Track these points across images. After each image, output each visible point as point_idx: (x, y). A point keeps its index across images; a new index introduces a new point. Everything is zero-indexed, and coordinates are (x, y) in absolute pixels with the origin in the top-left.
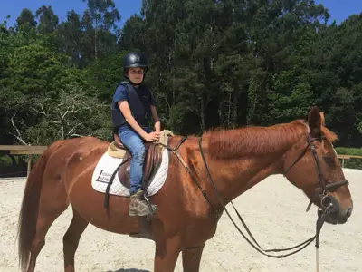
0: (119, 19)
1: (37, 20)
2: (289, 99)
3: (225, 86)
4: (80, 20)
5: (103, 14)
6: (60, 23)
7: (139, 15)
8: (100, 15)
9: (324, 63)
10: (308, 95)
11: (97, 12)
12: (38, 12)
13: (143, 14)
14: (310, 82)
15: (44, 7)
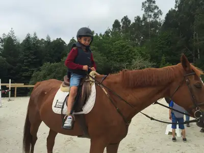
0: (161, 14)
1: (121, 24)
4: (141, 19)
5: (152, 14)
6: (131, 23)
7: (174, 8)
8: (151, 15)
11: (150, 14)
12: (122, 20)
13: (176, 7)
15: (125, 17)
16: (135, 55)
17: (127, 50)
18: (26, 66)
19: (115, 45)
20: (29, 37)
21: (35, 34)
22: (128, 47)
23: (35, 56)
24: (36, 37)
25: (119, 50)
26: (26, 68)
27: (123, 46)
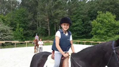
2: (75, 24)
3: (56, 20)
9: (86, 13)
10: (81, 23)
14: (81, 19)
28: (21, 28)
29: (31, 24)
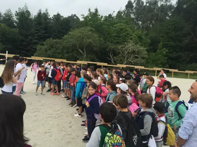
16: (132, 39)
17: (125, 33)
18: (36, 39)
19: (115, 27)
20: (40, 13)
21: (46, 10)
22: (127, 31)
23: (45, 31)
24: (47, 13)
25: (117, 33)
26: (37, 41)
27: (122, 29)
28: (165, 49)
29: (187, 41)
